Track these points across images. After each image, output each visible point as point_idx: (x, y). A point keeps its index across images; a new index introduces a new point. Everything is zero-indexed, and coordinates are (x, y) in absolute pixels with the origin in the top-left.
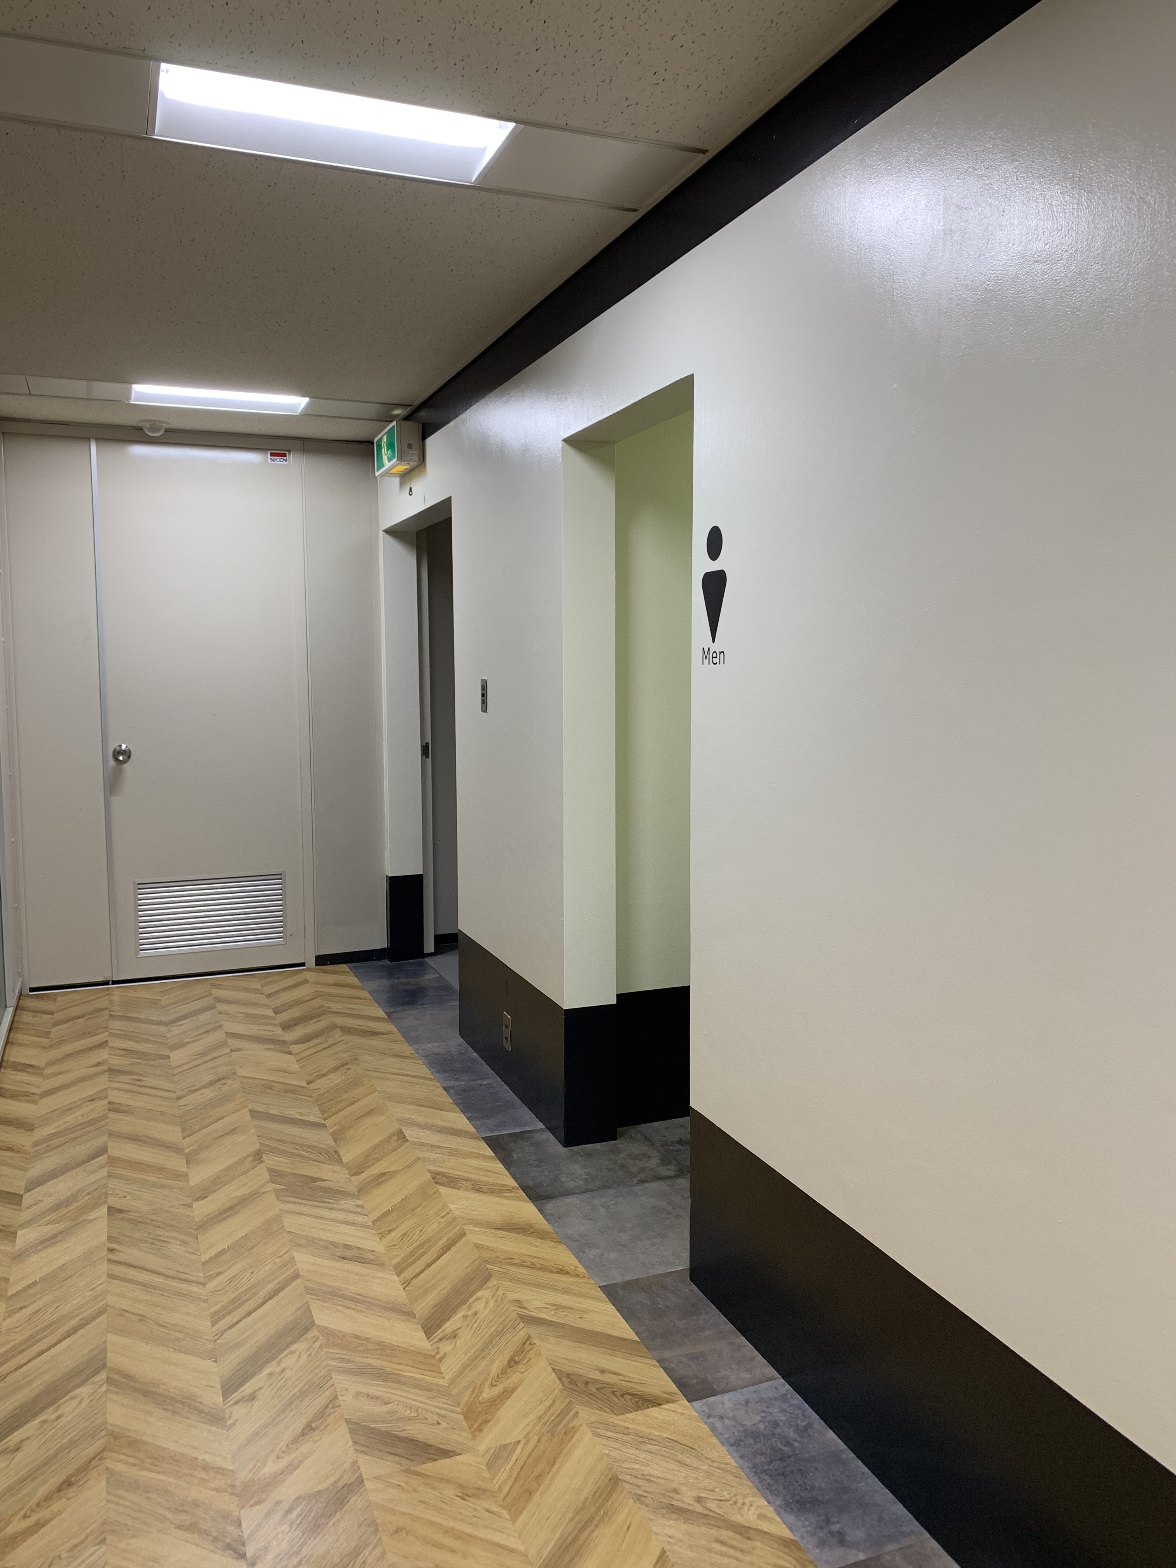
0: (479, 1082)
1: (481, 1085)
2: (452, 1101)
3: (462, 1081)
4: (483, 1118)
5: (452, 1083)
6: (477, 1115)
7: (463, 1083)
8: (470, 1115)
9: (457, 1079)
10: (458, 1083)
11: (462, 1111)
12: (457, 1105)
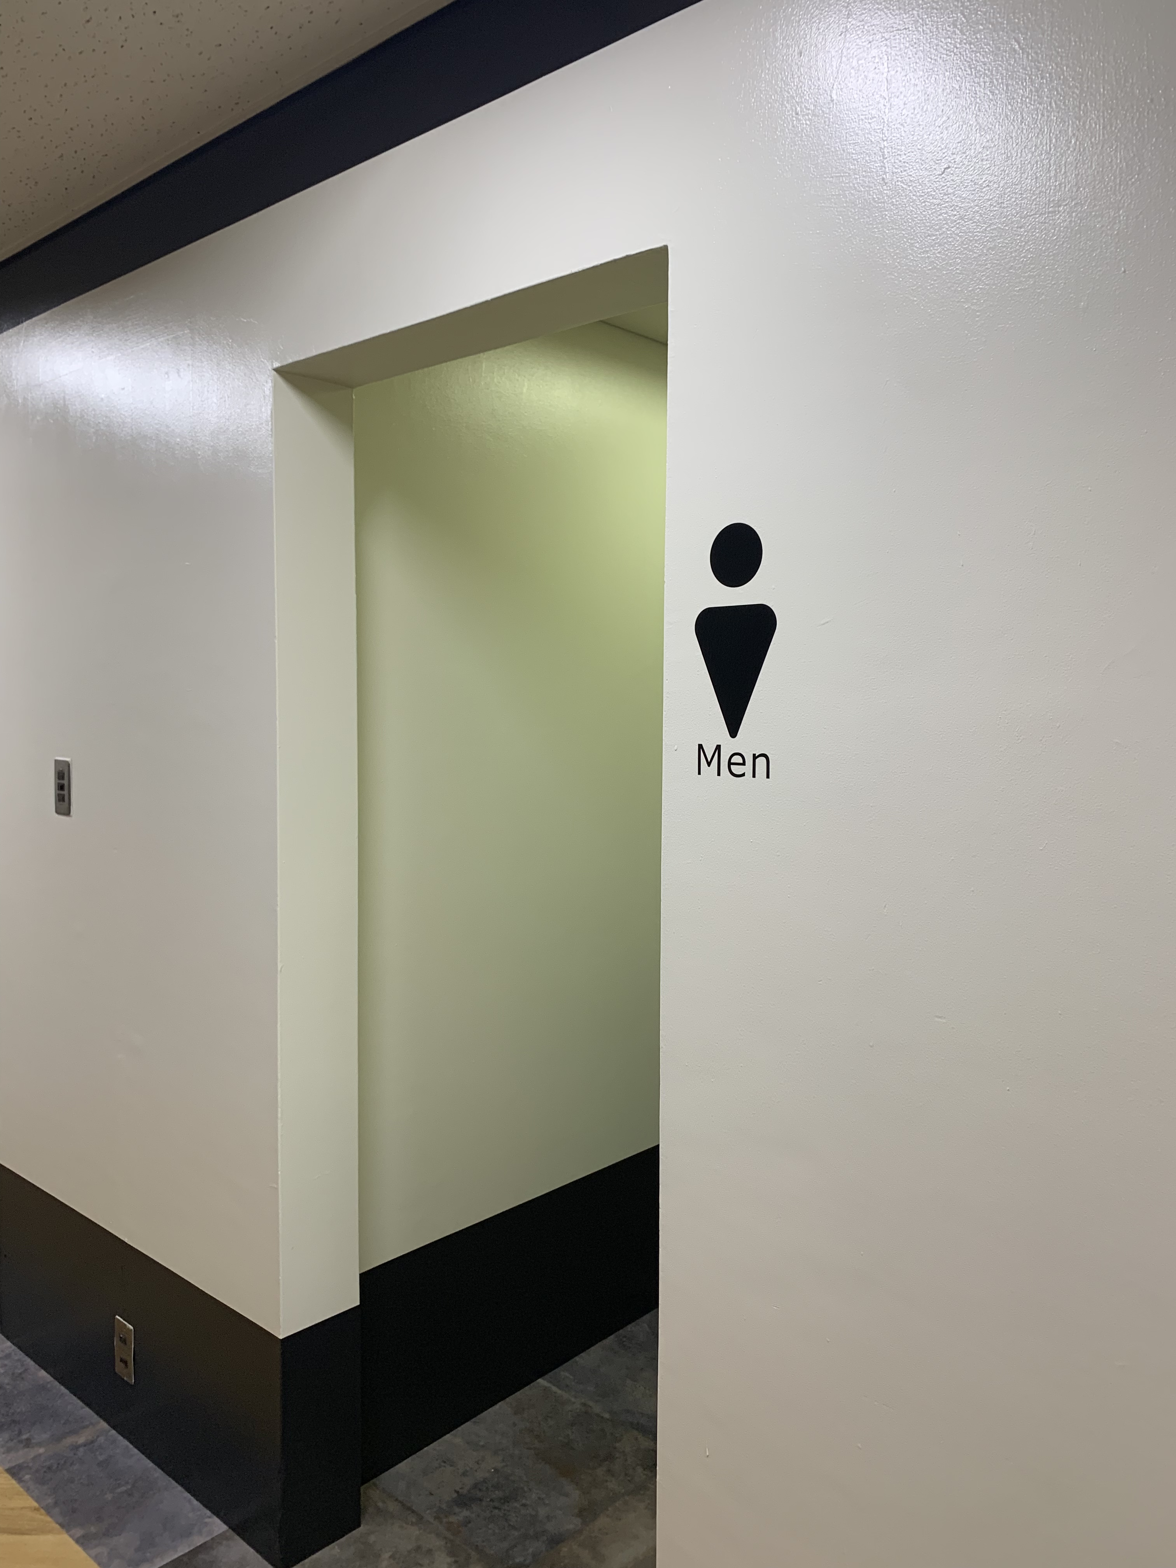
0: (69, 1441)
1: (75, 1448)
2: (35, 1504)
3: (40, 1445)
4: (107, 1534)
5: (21, 1456)
6: (93, 1529)
7: (42, 1450)
8: (79, 1532)
9: (28, 1443)
10: (33, 1453)
11: (62, 1525)
12: (48, 1510)
